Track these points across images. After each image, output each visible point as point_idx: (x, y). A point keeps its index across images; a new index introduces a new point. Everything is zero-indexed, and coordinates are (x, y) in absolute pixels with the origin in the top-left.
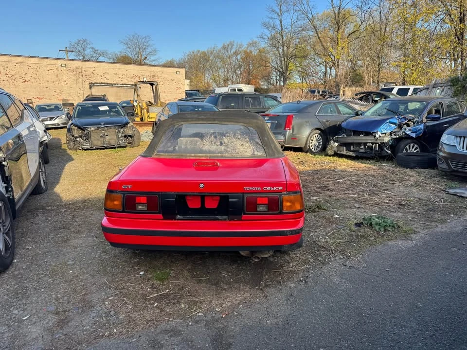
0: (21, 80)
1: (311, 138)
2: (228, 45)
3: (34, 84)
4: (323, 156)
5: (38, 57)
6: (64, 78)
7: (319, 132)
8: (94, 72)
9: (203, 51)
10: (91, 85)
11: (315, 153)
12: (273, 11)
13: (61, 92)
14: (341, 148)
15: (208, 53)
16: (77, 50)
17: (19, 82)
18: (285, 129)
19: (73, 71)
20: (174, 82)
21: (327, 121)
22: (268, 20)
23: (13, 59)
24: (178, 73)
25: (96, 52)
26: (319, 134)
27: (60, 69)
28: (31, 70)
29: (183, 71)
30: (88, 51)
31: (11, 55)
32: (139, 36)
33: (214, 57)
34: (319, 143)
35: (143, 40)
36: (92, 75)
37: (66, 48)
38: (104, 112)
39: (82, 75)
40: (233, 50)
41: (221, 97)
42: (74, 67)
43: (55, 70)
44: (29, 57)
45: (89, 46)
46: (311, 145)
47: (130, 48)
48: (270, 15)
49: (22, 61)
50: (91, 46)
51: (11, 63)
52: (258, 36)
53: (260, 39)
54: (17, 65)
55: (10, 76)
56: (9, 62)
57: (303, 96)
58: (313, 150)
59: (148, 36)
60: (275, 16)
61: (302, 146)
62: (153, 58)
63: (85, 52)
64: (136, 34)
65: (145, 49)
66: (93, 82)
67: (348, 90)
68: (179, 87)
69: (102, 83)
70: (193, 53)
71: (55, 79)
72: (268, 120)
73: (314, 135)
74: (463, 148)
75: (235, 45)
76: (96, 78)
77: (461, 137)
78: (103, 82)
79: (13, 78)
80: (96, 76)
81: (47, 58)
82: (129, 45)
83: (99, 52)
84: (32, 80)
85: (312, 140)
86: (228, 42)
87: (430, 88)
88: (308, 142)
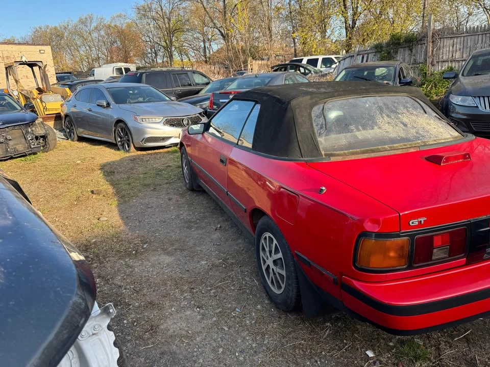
2: (86, 18)
9: (53, 26)
15: (61, 28)
24: (41, 52)
29: (48, 49)
33: (70, 33)
40: (94, 25)
41: (145, 75)
67: (255, 64)
74: (485, 108)
75: (95, 19)
77: (479, 97)
86: (85, 15)
87: (355, 55)
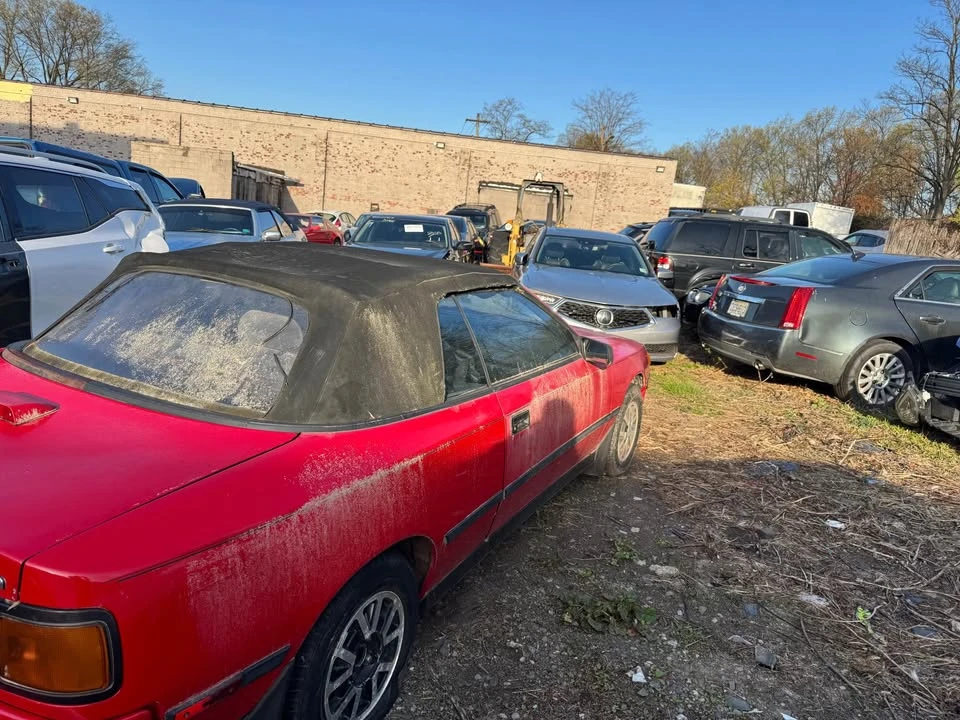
0: (368, 167)
1: (863, 362)
2: (819, 116)
3: (386, 178)
4: (886, 424)
5: (401, 128)
6: (439, 169)
7: (898, 348)
8: (493, 161)
9: (757, 128)
10: (483, 185)
11: (871, 406)
12: (935, 33)
13: (429, 195)
14: (945, 411)
15: (768, 132)
16: (495, 120)
17: (363, 171)
18: (781, 325)
19: (456, 157)
20: (647, 188)
21: (935, 322)
22: (915, 55)
23: (361, 129)
24: (660, 170)
25: (527, 124)
26: (897, 354)
27: (433, 153)
28: (386, 151)
29: (672, 166)
30: (514, 123)
31: (359, 123)
32: (613, 93)
33: (781, 142)
34: (893, 380)
35: (621, 102)
36: (488, 166)
37: (478, 115)
38: (413, 236)
39: (470, 166)
40: (830, 128)
41: (681, 224)
42: (459, 150)
43: (425, 154)
44: (388, 127)
45: (516, 113)
46: (861, 381)
47: (590, 117)
48: (925, 44)
49: (375, 134)
50: (520, 112)
51: (356, 138)
52: (884, 95)
53: (886, 100)
54: (366, 141)
55: (352, 159)
56: (354, 134)
57: (951, 244)
58: (868, 397)
59: (632, 94)
60: (941, 45)
61: (830, 382)
62: (634, 139)
63: (508, 125)
64: (609, 90)
65: (620, 120)
66: (487, 180)
68: (657, 199)
69: (502, 183)
70: (734, 131)
71: (422, 169)
72: (744, 293)
73: (878, 357)
75: (837, 116)
76: (493, 172)
78: (505, 181)
79: (357, 163)
80: (494, 169)
81: (416, 130)
82: (590, 112)
83: (532, 123)
84: (385, 170)
85: (868, 368)
86: (820, 110)
88: (852, 373)
